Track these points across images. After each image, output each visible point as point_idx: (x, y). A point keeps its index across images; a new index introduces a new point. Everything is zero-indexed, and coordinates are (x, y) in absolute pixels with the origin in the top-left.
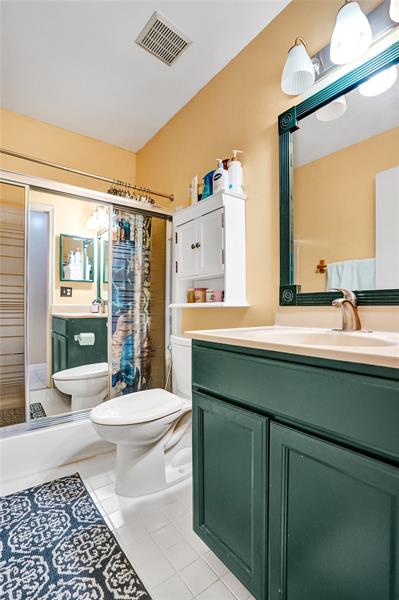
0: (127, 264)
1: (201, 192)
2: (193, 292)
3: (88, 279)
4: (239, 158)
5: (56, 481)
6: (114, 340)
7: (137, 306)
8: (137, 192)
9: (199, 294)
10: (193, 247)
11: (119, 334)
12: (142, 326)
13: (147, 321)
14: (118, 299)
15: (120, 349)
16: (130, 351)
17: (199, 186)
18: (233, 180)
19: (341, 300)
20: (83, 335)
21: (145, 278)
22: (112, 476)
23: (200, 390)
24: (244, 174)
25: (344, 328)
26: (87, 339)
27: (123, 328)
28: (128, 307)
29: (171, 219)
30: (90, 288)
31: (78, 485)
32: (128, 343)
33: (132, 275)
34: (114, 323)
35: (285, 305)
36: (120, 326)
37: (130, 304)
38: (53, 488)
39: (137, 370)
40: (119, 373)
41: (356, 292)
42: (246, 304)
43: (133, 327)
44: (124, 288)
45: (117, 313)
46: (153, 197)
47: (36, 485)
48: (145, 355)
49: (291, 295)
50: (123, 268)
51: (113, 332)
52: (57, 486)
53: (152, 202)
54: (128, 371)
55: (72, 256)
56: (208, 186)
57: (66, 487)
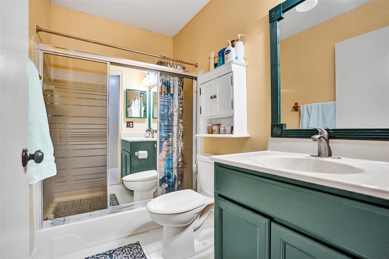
0: (169, 108)
1: (216, 62)
2: (212, 127)
3: (142, 116)
4: (242, 39)
5: (125, 247)
6: (160, 157)
7: (175, 135)
8: (175, 62)
9: (215, 128)
10: (211, 98)
11: (164, 153)
12: (178, 148)
13: (181, 145)
14: (163, 131)
15: (165, 163)
16: (171, 164)
17: (215, 58)
18: (238, 54)
19: (317, 136)
20: (140, 152)
21: (180, 117)
22: (160, 245)
23: (220, 195)
24: (245, 49)
25: (319, 155)
26: (143, 154)
27: (166, 149)
28: (169, 135)
29: (196, 79)
30: (144, 122)
31: (139, 250)
32: (169, 159)
33: (172, 115)
34: (161, 146)
35: (275, 137)
36: (165, 148)
37: (171, 134)
38: (124, 251)
39: (175, 176)
40: (164, 178)
41: (327, 130)
42: (248, 136)
43: (173, 148)
44: (166, 124)
45: (162, 140)
46: (185, 65)
47: (113, 248)
48: (180, 166)
50: (166, 111)
51: (160, 152)
52: (126, 249)
53: (184, 68)
54: (169, 176)
55: (133, 101)
56: (222, 58)
57: (132, 251)
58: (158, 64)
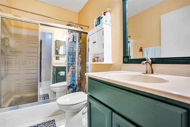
0: (73, 49)
1: (96, 24)
2: (94, 58)
3: (65, 54)
4: (109, 11)
5: (47, 122)
6: (69, 74)
7: (76, 63)
8: (77, 25)
9: (96, 59)
10: (94, 43)
12: (78, 70)
13: (80, 68)
14: (70, 60)
15: (71, 77)
16: (74, 78)
17: (96, 22)
18: (107, 19)
19: (145, 62)
20: (61, 72)
21: (79, 53)
22: (65, 121)
24: (111, 16)
25: (147, 73)
26: (62, 73)
27: (72, 70)
28: (73, 63)
29: (87, 33)
30: (65, 57)
31: (54, 124)
32: (73, 75)
33: (75, 52)
34: (68, 69)
35: (125, 63)
36: (71, 70)
37: (74, 62)
38: (45, 125)
39: (76, 84)
40: (70, 85)
41: (151, 59)
42: (112, 63)
43: (75, 70)
44: (72, 57)
45: (69, 65)
46: (82, 26)
47: (40, 123)
48: (79, 79)
49: (127, 60)
50: (72, 50)
51: (68, 72)
52: (47, 124)
53: (82, 28)
54: (73, 85)
55: (60, 47)
56: (99, 22)
57: (49, 124)
58: (67, 25)
